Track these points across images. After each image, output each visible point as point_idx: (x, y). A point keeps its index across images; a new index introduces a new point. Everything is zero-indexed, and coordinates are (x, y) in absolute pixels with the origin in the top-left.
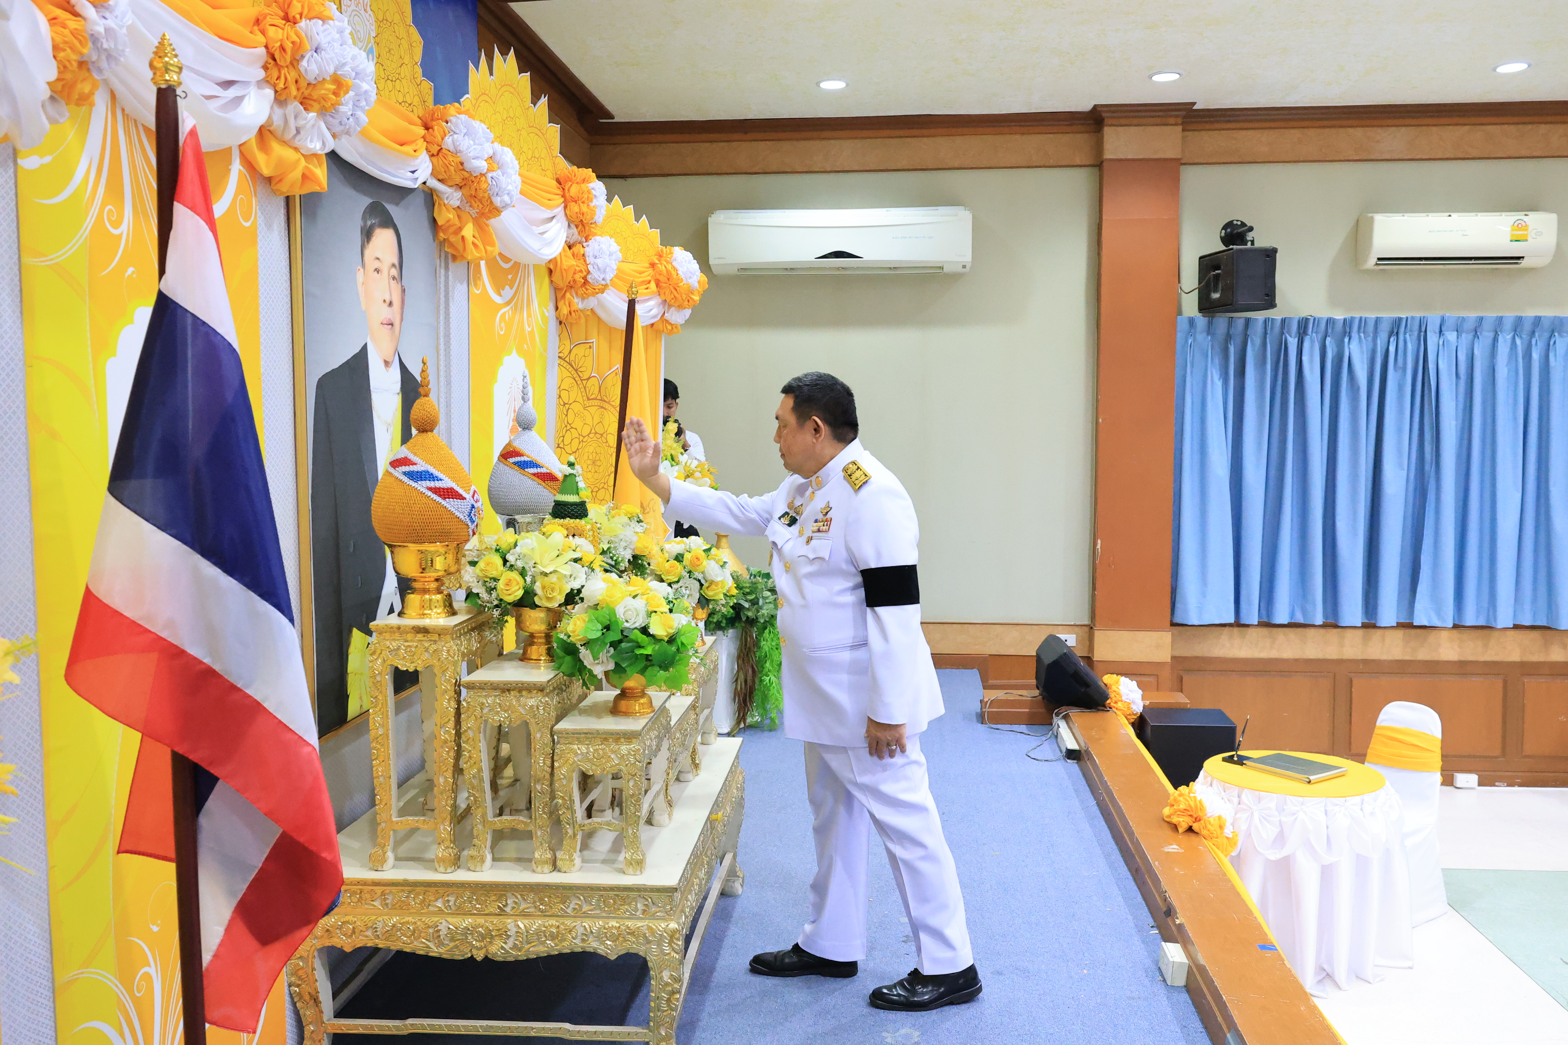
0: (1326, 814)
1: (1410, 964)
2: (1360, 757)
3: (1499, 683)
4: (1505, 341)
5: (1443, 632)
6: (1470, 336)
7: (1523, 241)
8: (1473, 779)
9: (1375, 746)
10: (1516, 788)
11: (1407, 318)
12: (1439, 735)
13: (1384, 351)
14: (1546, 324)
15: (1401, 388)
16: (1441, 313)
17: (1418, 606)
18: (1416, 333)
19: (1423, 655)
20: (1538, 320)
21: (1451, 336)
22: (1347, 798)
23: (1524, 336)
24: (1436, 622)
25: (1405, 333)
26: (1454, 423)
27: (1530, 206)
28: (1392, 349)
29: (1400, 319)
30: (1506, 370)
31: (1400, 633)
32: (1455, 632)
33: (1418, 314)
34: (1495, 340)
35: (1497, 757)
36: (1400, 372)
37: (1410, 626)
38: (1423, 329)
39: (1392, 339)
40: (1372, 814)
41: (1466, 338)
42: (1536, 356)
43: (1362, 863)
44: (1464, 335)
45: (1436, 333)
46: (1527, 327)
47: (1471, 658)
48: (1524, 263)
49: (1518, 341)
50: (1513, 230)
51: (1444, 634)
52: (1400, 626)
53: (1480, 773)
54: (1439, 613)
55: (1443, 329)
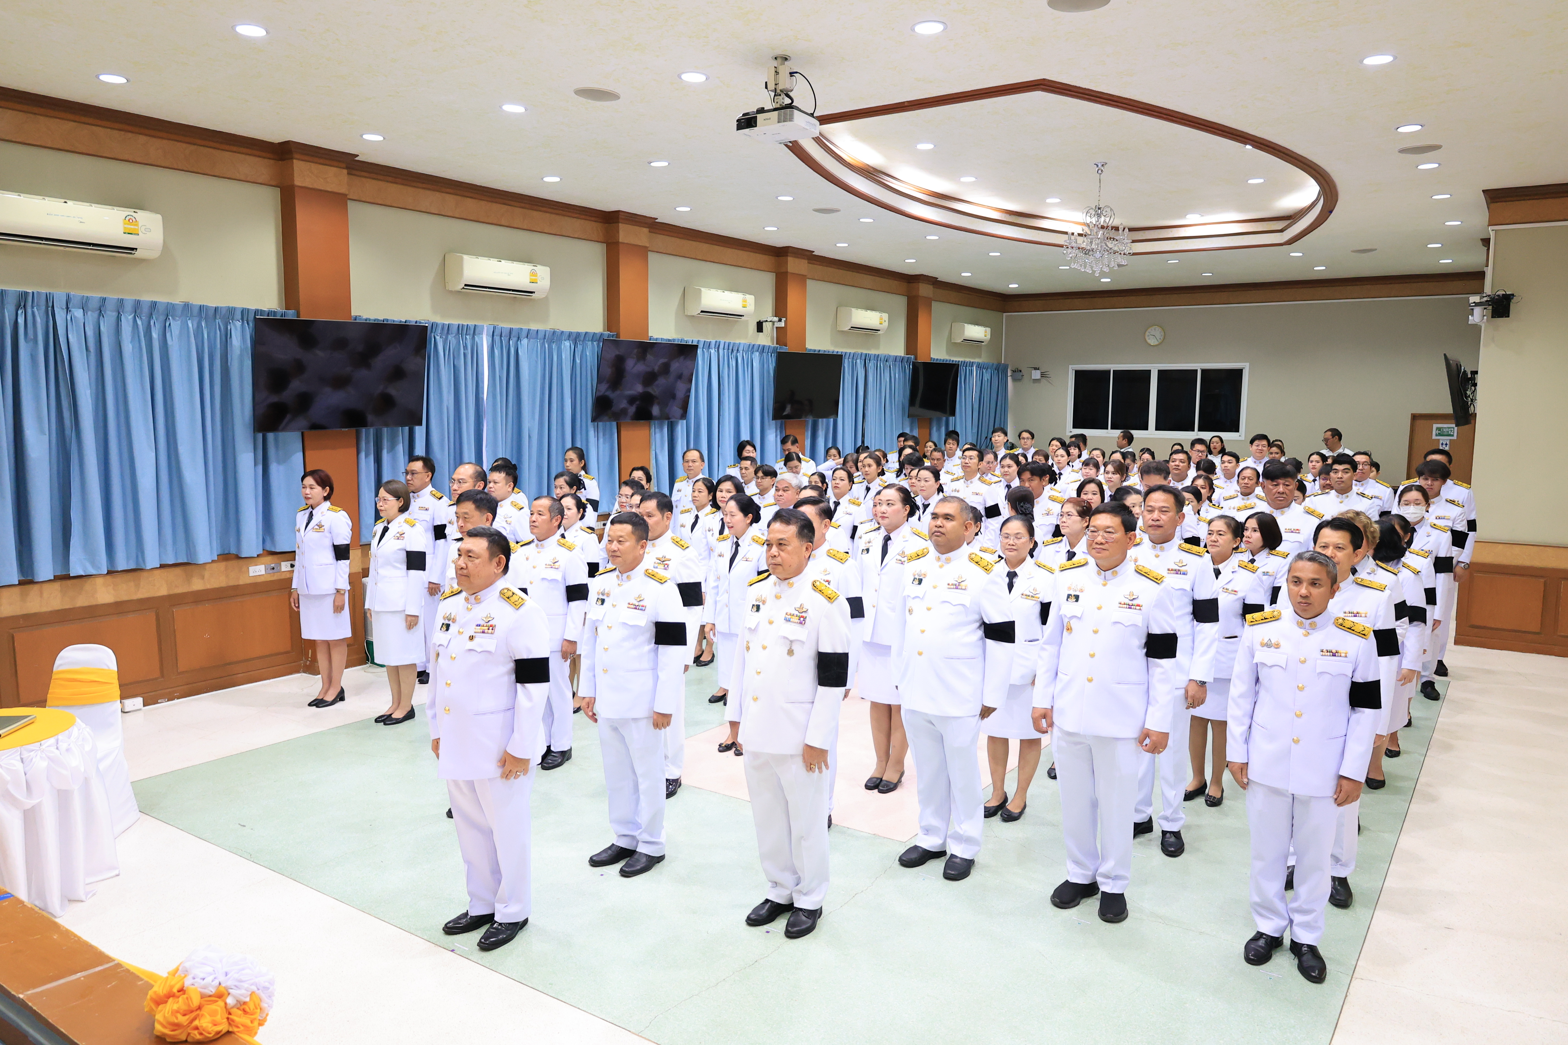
0: (22, 762)
1: (116, 872)
2: (42, 703)
3: (151, 616)
4: (127, 320)
5: (97, 579)
6: (96, 314)
7: (135, 234)
8: (139, 701)
9: (55, 691)
10: (176, 701)
11: (33, 293)
12: (116, 669)
13: (12, 323)
14: (161, 309)
15: (33, 358)
16: (68, 291)
17: (72, 558)
18: (44, 308)
19: (82, 601)
20: (154, 305)
21: (78, 313)
22: (42, 742)
23: (144, 318)
24: (92, 571)
25: (33, 307)
26: (88, 392)
27: (138, 206)
28: (21, 321)
29: (26, 293)
30: (131, 346)
31: (57, 585)
32: (108, 577)
33: (44, 290)
34: (119, 319)
35: (156, 679)
36: (31, 344)
37: (67, 577)
38: (50, 305)
39: (20, 312)
40: (67, 750)
41: (92, 316)
42: (155, 335)
43: (63, 798)
44: (89, 313)
45: (63, 309)
46: (145, 310)
47: (125, 598)
48: (138, 254)
49: (139, 322)
50: (125, 224)
51: (99, 581)
52: (57, 578)
53: (143, 695)
54: (93, 564)
55: (70, 306)
